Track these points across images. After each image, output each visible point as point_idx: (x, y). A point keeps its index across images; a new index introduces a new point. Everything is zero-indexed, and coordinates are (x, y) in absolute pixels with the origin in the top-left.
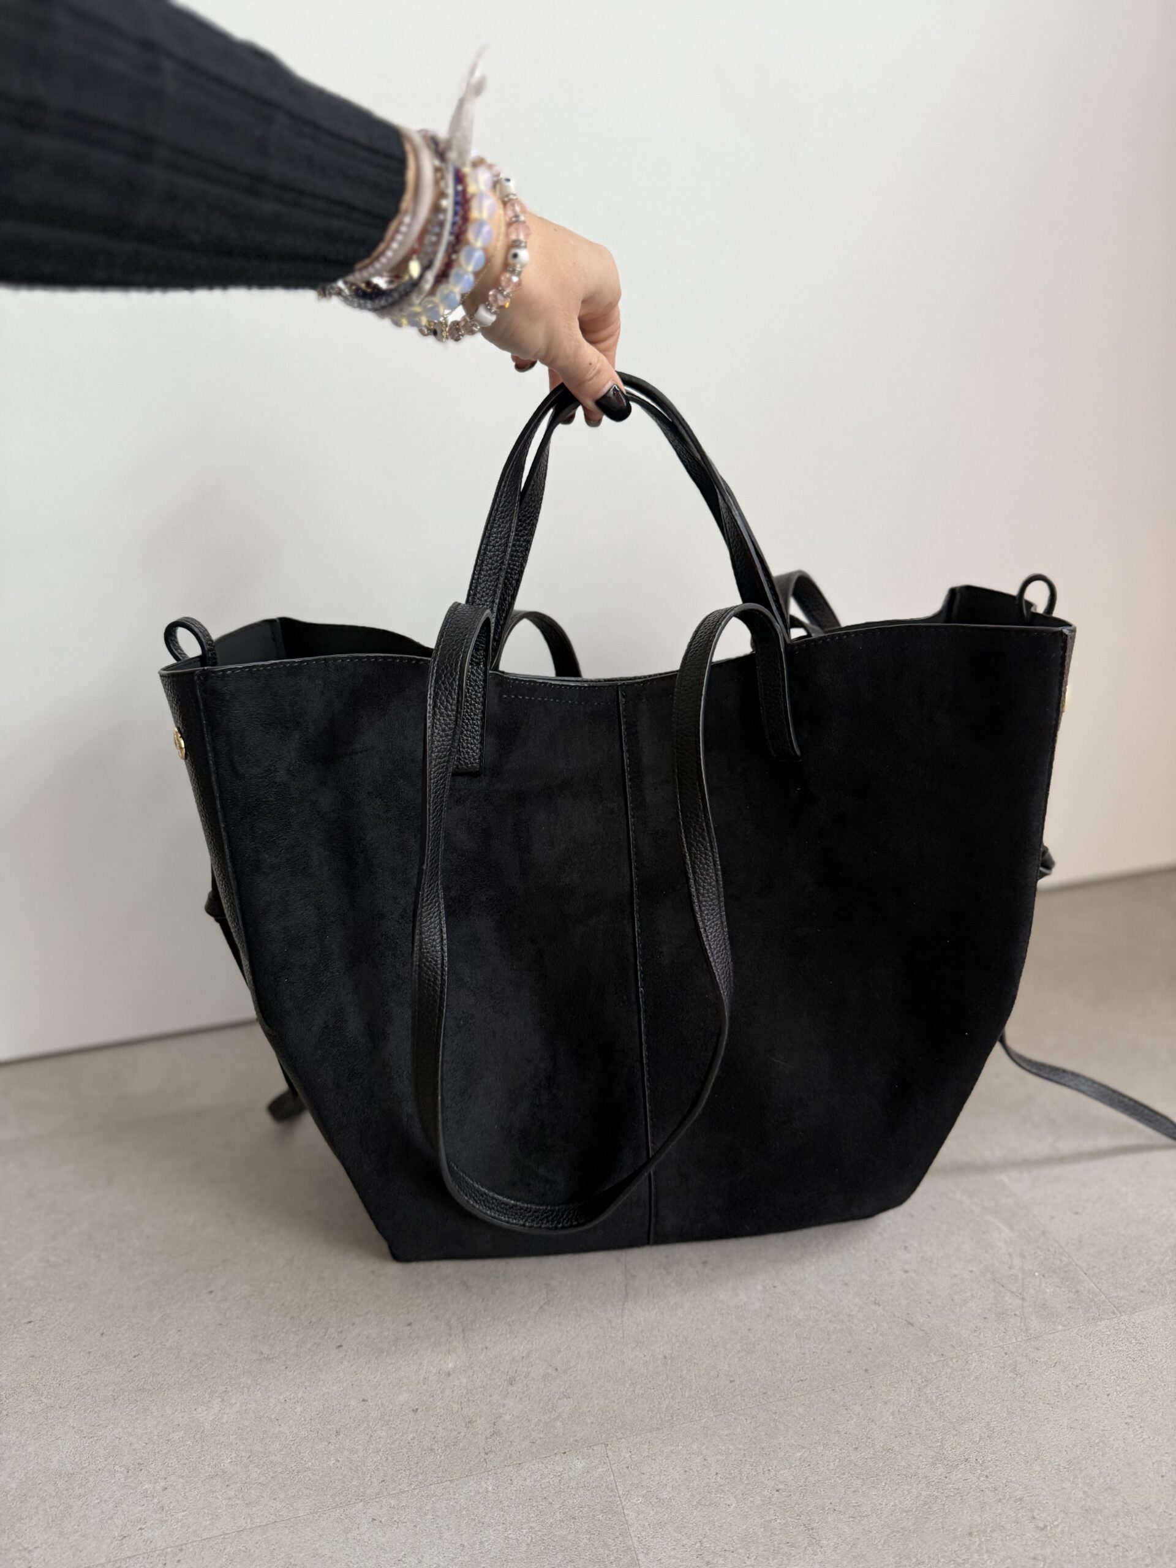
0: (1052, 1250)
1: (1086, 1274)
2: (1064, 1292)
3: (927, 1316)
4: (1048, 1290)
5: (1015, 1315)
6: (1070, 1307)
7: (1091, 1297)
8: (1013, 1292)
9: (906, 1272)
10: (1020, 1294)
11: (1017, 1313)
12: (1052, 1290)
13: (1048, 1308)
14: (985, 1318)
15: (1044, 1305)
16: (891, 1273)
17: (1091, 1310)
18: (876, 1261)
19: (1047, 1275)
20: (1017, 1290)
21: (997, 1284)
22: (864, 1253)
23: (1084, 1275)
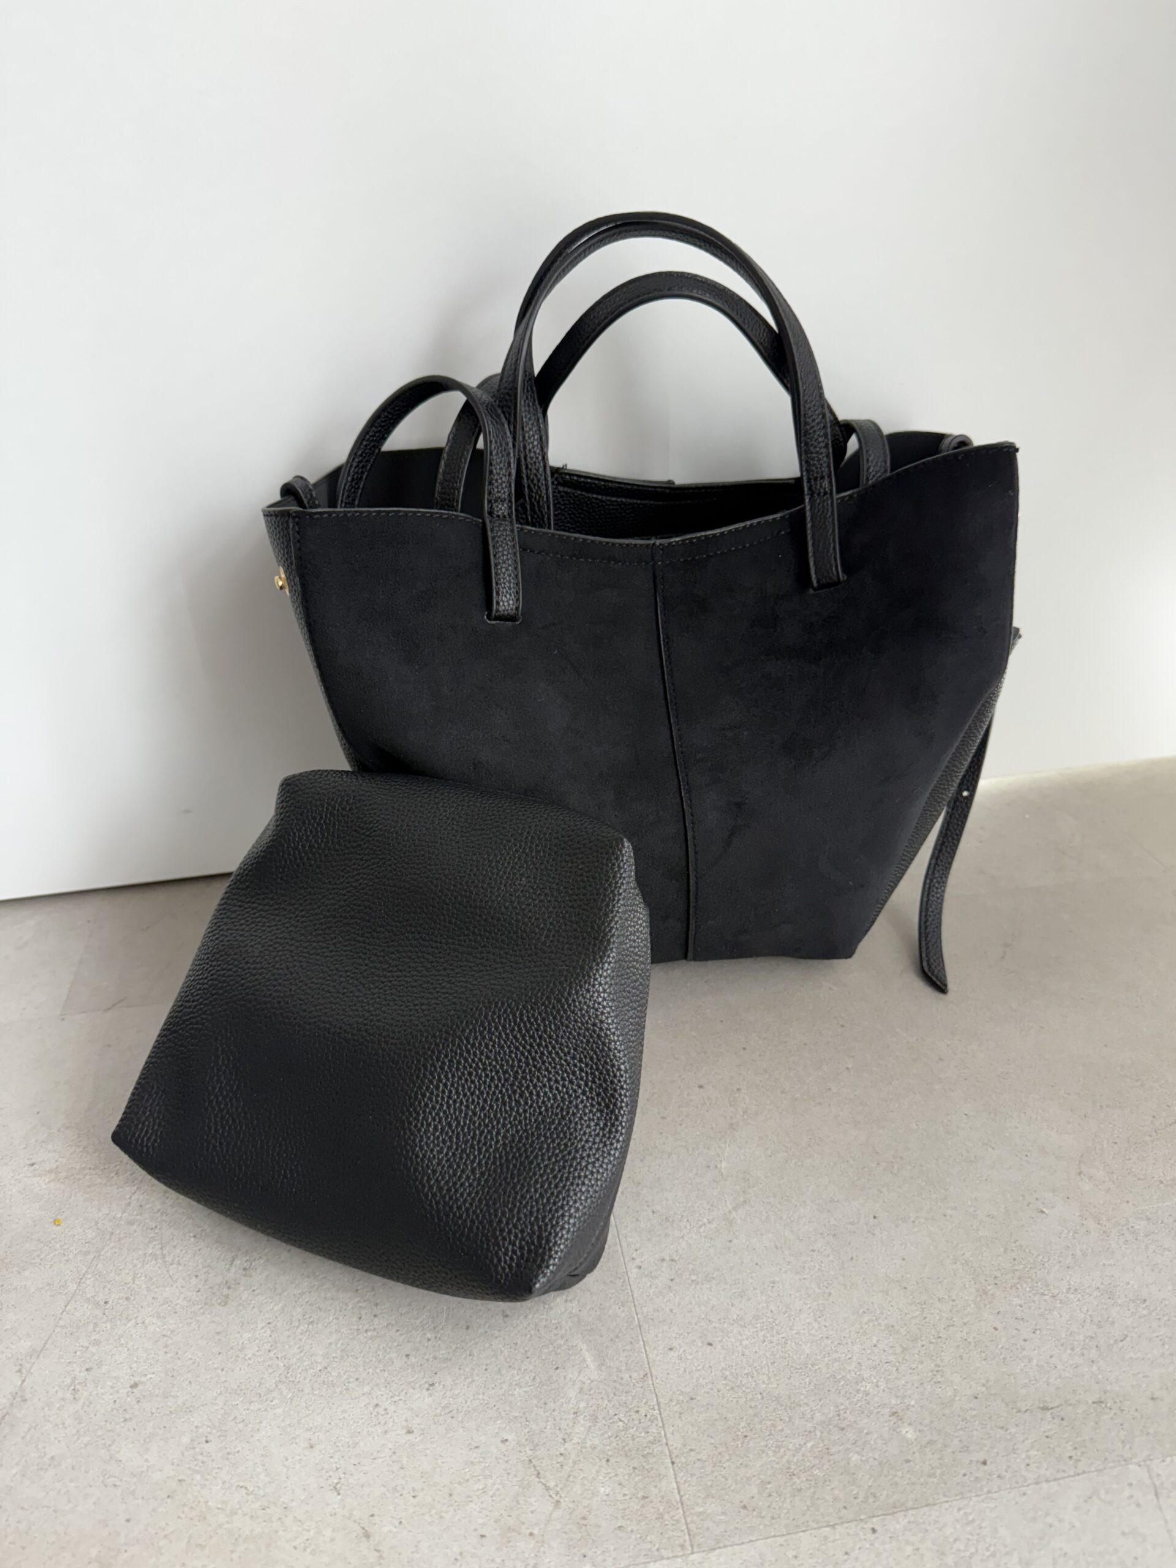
0: (643, 1412)
1: (673, 1463)
2: (625, 1495)
3: (397, 1523)
4: (602, 1489)
5: (531, 1534)
6: (620, 1527)
7: (661, 1510)
8: (548, 1489)
9: (410, 1432)
10: (557, 1493)
11: (536, 1532)
12: (608, 1490)
13: (586, 1525)
14: (482, 1536)
15: (584, 1518)
16: (386, 1432)
17: (649, 1538)
18: (377, 1405)
19: (612, 1460)
20: (556, 1485)
21: (533, 1469)
22: (367, 1389)
23: (670, 1465)
